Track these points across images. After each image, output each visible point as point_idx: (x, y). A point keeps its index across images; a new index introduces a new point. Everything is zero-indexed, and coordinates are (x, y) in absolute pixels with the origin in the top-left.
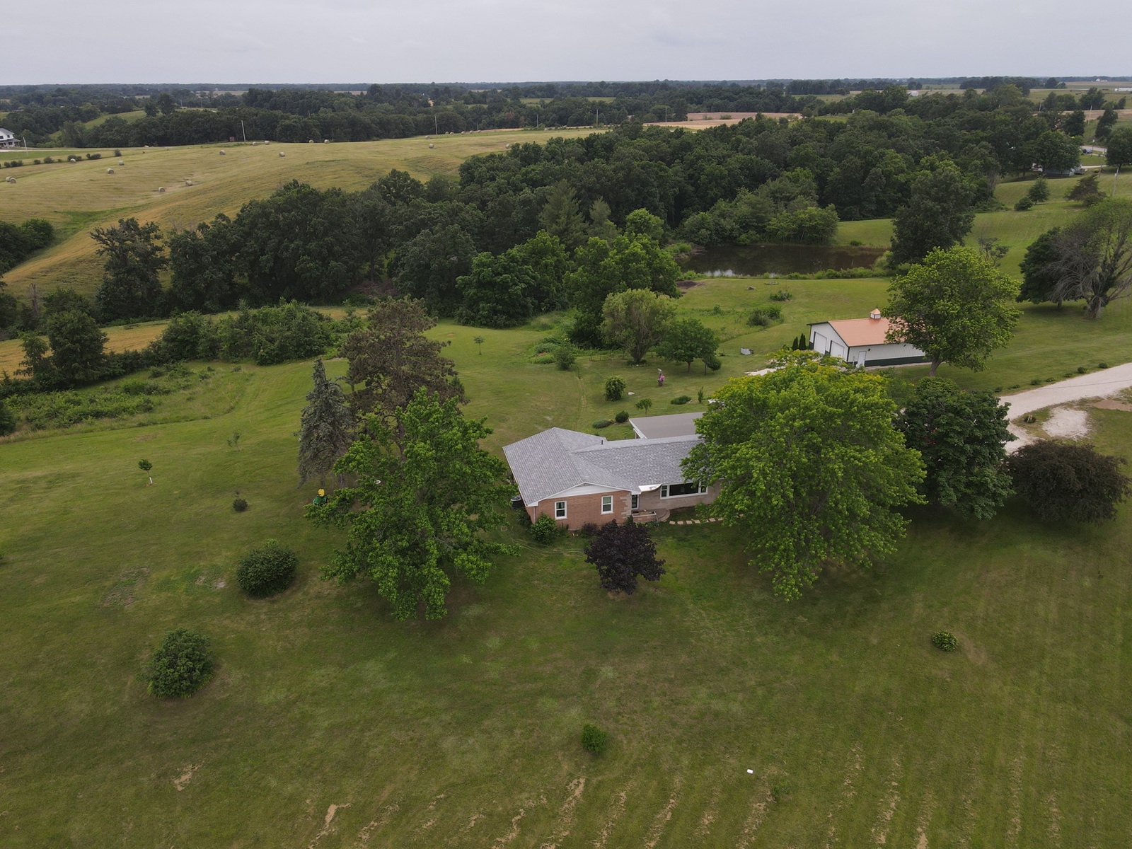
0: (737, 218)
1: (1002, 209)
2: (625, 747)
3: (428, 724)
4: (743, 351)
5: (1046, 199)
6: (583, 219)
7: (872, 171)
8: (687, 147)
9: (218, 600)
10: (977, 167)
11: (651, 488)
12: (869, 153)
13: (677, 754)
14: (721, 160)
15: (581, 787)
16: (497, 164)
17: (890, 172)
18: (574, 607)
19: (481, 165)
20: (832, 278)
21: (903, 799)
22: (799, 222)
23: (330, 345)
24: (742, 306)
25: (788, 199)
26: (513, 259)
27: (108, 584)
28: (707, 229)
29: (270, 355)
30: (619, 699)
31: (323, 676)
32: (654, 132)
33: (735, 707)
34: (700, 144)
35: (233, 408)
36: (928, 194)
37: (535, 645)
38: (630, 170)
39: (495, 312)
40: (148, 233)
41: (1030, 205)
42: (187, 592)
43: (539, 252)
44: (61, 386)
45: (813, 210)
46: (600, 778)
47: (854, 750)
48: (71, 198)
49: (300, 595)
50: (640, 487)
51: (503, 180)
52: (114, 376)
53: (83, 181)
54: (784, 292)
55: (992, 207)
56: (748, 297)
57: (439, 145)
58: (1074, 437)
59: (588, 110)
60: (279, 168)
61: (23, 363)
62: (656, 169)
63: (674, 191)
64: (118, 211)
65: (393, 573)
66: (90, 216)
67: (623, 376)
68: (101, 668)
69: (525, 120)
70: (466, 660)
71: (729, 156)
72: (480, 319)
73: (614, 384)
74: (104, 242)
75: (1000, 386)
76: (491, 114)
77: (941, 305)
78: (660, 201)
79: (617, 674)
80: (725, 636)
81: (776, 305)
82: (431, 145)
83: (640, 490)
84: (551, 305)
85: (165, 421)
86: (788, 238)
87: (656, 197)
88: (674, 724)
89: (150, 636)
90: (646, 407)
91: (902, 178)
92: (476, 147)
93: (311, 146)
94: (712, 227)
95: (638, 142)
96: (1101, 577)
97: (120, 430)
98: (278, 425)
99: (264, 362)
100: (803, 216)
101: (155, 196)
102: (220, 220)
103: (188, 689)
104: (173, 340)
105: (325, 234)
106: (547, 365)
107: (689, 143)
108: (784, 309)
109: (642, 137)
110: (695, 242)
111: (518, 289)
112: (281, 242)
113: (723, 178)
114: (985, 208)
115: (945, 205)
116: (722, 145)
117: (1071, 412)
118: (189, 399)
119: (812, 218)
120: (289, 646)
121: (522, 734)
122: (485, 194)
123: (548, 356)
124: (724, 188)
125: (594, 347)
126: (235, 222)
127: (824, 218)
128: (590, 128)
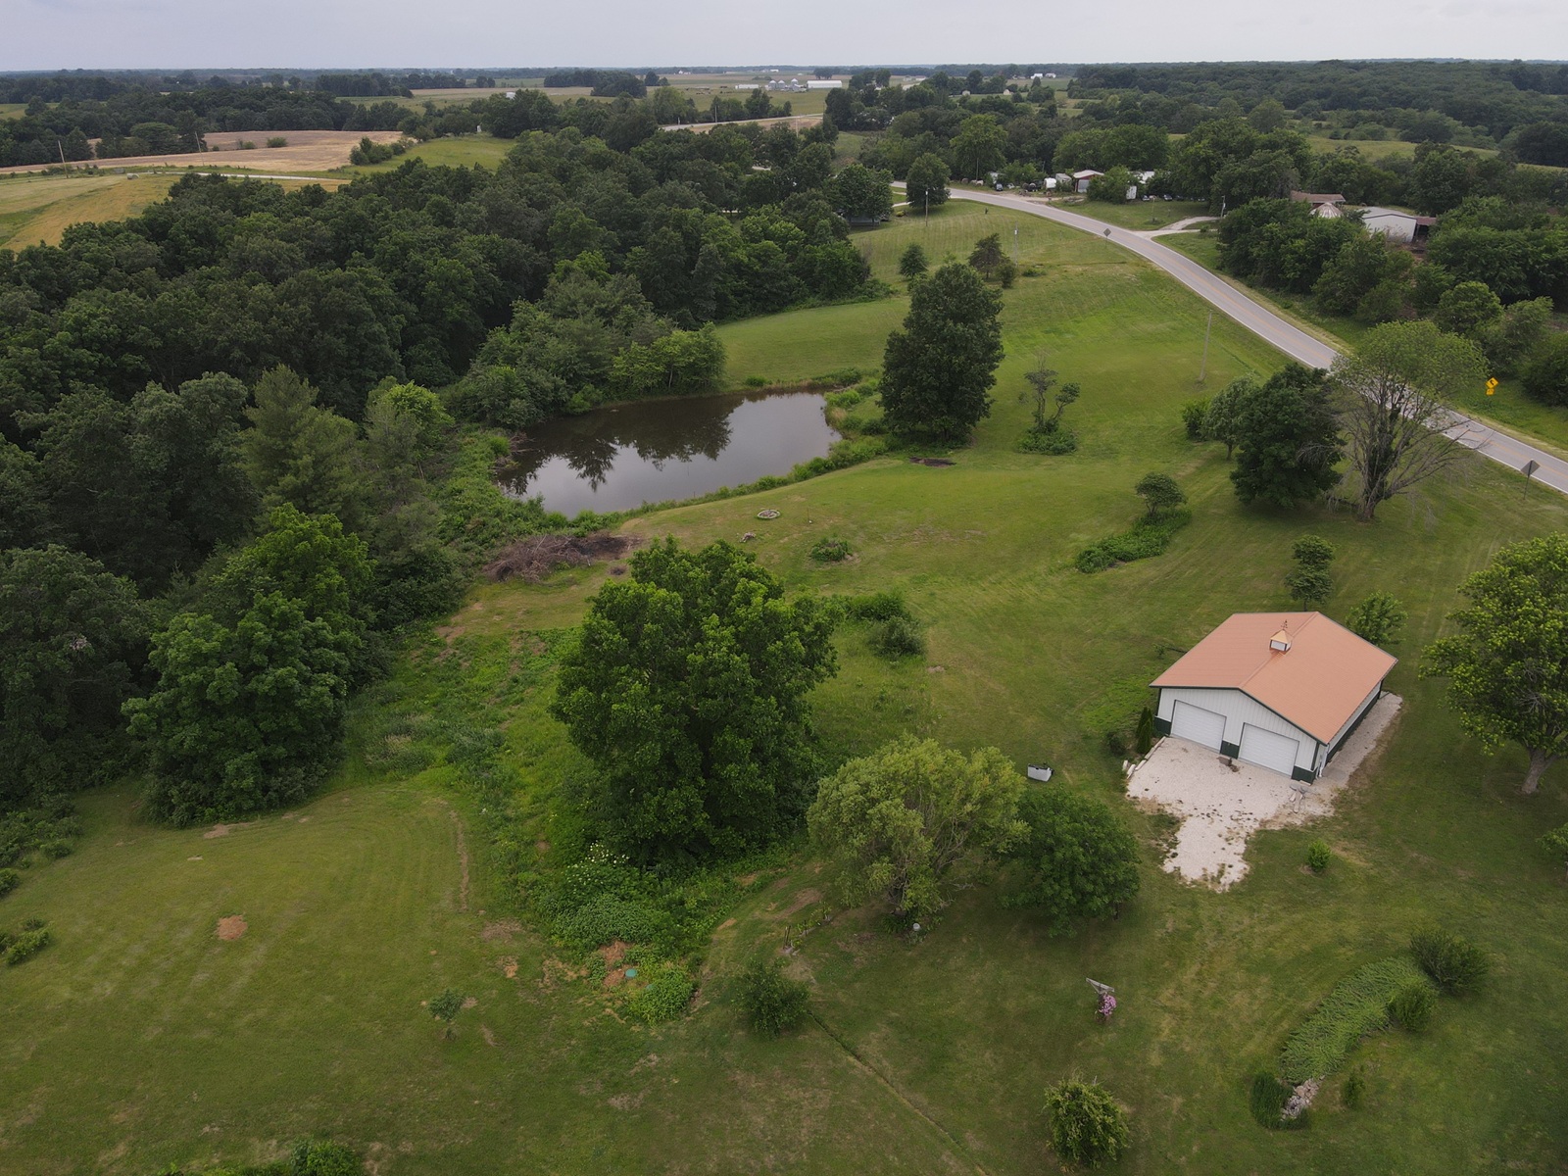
7: (705, 249)
22: (665, 359)
28: (520, 398)
39: (271, 767)
45: (682, 336)
91: (740, 255)
94: (525, 390)
119: (686, 350)
127: (706, 348)
128: (44, 174)
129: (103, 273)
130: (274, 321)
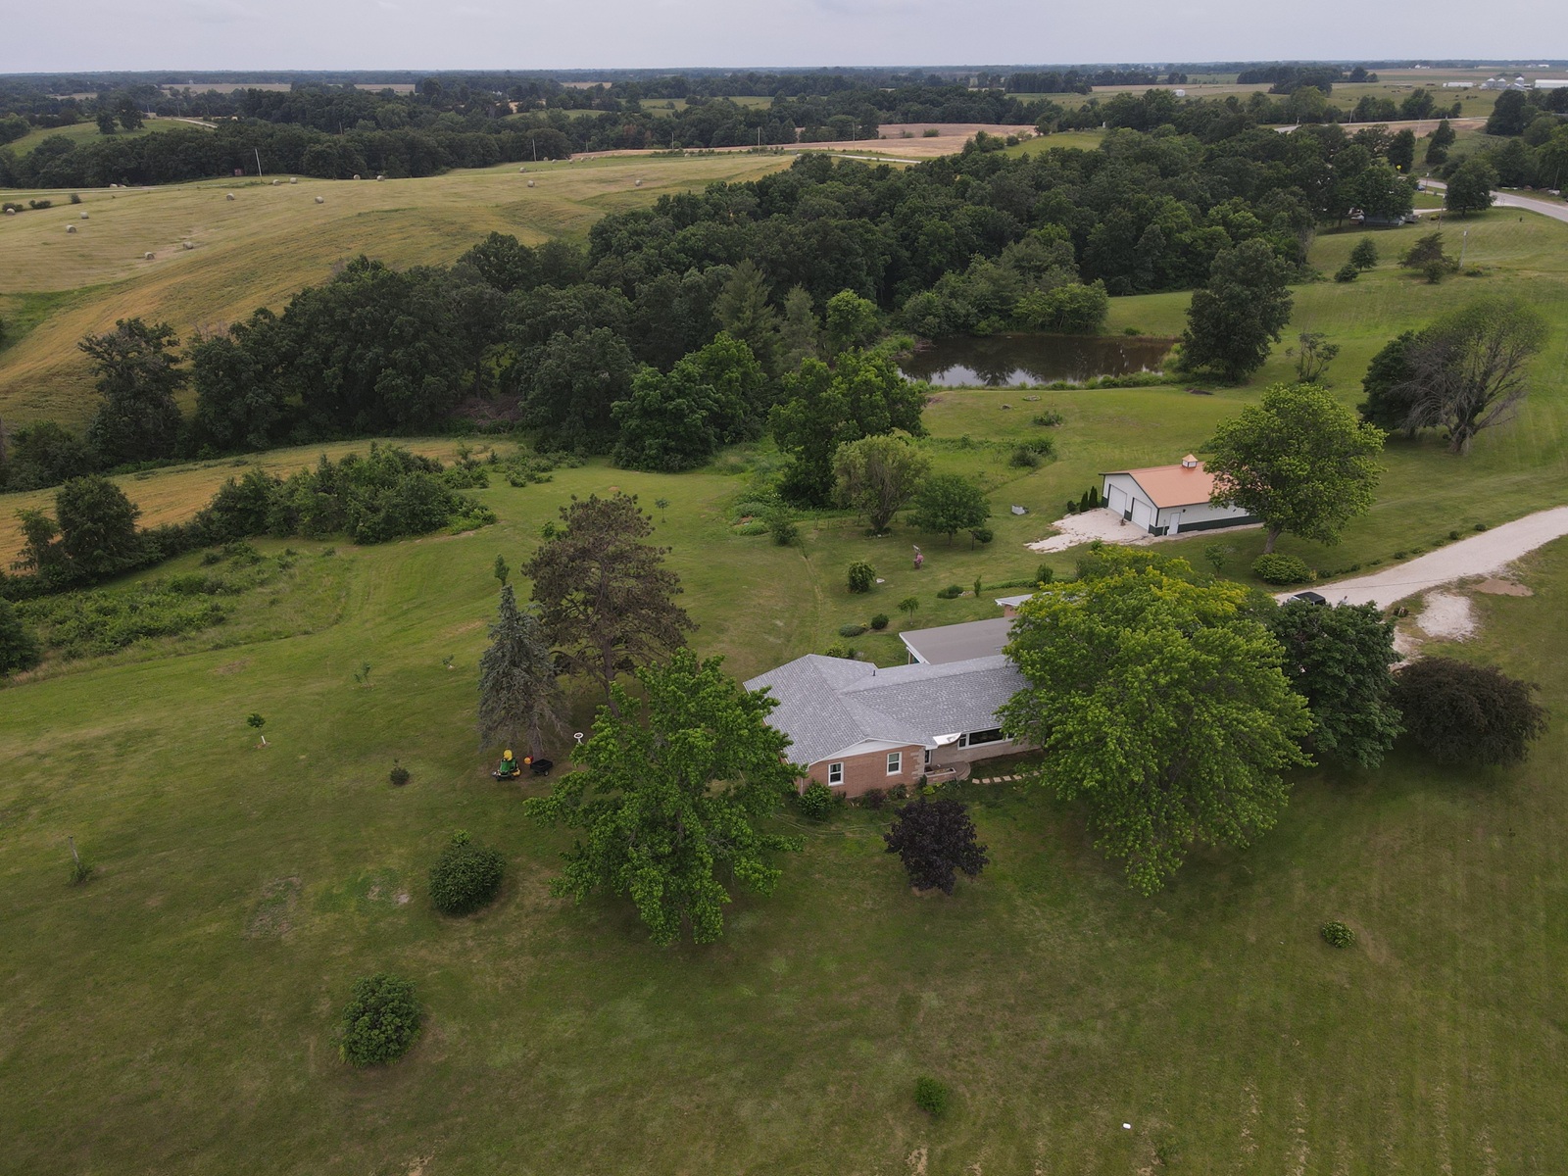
0: (973, 299)
1: (1318, 279)
2: (969, 1102)
3: (715, 1085)
4: (1015, 509)
5: (1375, 265)
6: (773, 313)
7: (1148, 228)
8: (896, 194)
9: (404, 921)
10: (1283, 221)
11: (949, 739)
12: (1142, 203)
13: (1035, 1108)
14: (945, 213)
15: (924, 1159)
16: (642, 225)
17: (1171, 229)
18: (872, 910)
19: (621, 228)
20: (1109, 387)
21: (1314, 1149)
22: (1056, 304)
23: (453, 511)
24: (997, 433)
25: (1040, 270)
26: (689, 378)
27: (249, 903)
28: (935, 316)
29: (373, 530)
30: (951, 1036)
31: (566, 1024)
32: (849, 170)
33: (1096, 1040)
34: (914, 189)
35: (341, 616)
36: (1232, 273)
37: (832, 967)
38: (826, 234)
39: (666, 450)
40: (158, 338)
41: (1355, 275)
42: (360, 910)
43: (720, 363)
44: (81, 583)
45: (1075, 287)
46: (945, 1147)
47: (1247, 1089)
48: (20, 272)
49: (512, 909)
50: (935, 738)
51: (652, 251)
52: (151, 564)
53: (32, 246)
54: (1051, 413)
55: (1306, 276)
56: (1003, 420)
57: (541, 183)
58: (1457, 635)
59: (741, 123)
60: (320, 222)
61: (23, 552)
62: (860, 230)
63: (885, 260)
64: (90, 290)
65: (659, 891)
66: (49, 299)
67: (865, 554)
68: (270, 1028)
69: (652, 137)
70: (747, 991)
71: (955, 207)
72: (645, 460)
73: (861, 572)
74: (99, 355)
75: (1356, 561)
76: (603, 128)
77: (1285, 461)
78: (868, 274)
79: (944, 1004)
80: (1069, 941)
81: (1044, 434)
82: (531, 182)
83: (935, 743)
84: (737, 434)
85: (249, 639)
86: (1042, 326)
87: (862, 270)
88: (1024, 1068)
89: (325, 978)
90: (912, 608)
91: (1186, 237)
92: (593, 185)
93: (356, 183)
94: (941, 312)
95: (830, 186)
96: (1512, 835)
97: (189, 657)
98: (414, 643)
99: (363, 540)
100: (1061, 296)
101: (141, 266)
102: (261, 317)
103: (397, 1054)
104: (228, 509)
105: (416, 337)
106: (758, 538)
107: (898, 189)
108: (1055, 437)
109: (832, 178)
110: (919, 334)
111: (698, 418)
112: (352, 349)
113: (948, 239)
114: (1297, 278)
115: (1256, 289)
116: (944, 190)
117: (1450, 599)
118: (273, 603)
119: (1073, 298)
120: (513, 983)
121: (837, 1091)
122: (630, 270)
123: (757, 523)
124: (950, 253)
125: (814, 505)
126: (282, 320)
127: (1089, 298)
128: (749, 152)
129: (716, 213)
130: (791, 248)
